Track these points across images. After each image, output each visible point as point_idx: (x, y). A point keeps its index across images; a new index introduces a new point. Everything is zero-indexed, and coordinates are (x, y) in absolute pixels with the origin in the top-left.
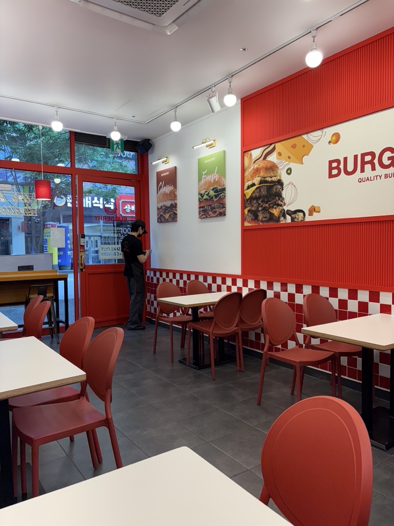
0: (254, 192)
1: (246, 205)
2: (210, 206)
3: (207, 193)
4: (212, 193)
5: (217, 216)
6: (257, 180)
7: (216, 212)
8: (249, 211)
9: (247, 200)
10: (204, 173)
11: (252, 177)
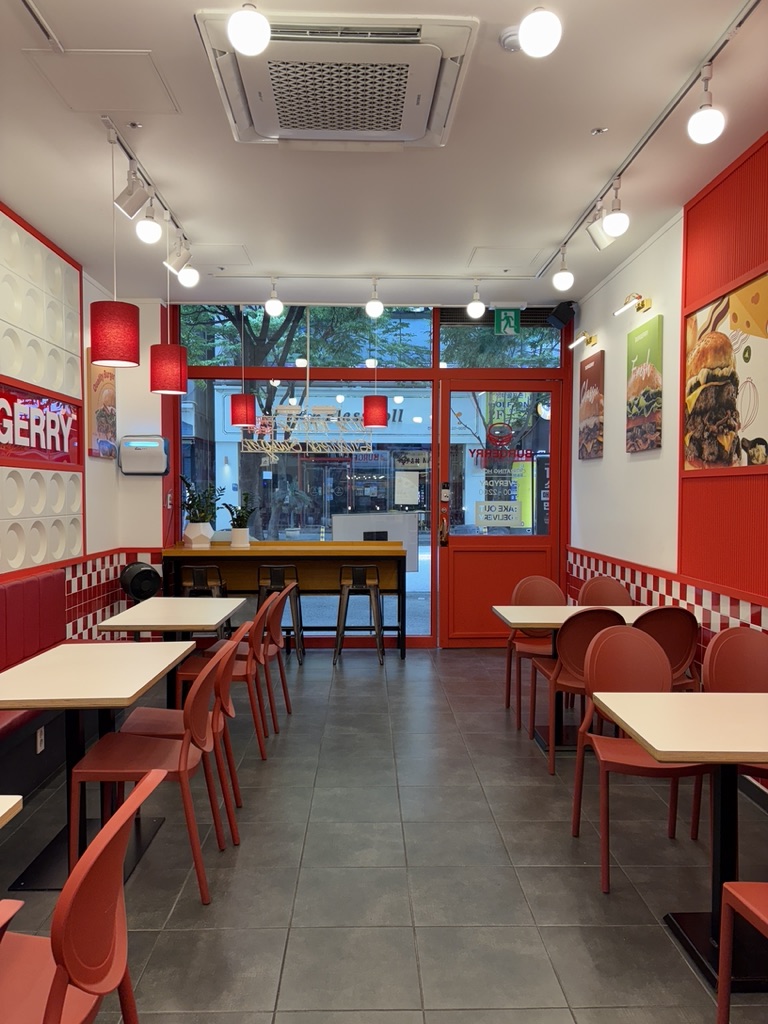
0: (698, 400)
1: (688, 426)
2: (640, 427)
3: (636, 402)
4: (643, 402)
5: (647, 449)
6: (702, 375)
7: (647, 440)
8: (691, 439)
9: (690, 416)
10: (634, 361)
11: (697, 368)
